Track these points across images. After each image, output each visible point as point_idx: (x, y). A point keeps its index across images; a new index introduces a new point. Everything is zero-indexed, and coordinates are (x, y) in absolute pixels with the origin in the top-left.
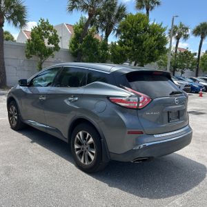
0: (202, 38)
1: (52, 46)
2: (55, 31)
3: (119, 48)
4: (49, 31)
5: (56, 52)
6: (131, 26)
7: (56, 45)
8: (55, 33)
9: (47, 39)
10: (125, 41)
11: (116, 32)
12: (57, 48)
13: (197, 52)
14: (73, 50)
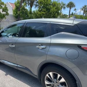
0: (70, 8)
1: (4, 13)
2: (5, 5)
3: (39, 13)
4: (2, 5)
5: (7, 16)
6: (44, 2)
7: (7, 12)
8: (6, 6)
9: (2, 9)
10: (41, 10)
11: (35, 6)
12: (7, 14)
13: (69, 14)
14: (15, 15)
